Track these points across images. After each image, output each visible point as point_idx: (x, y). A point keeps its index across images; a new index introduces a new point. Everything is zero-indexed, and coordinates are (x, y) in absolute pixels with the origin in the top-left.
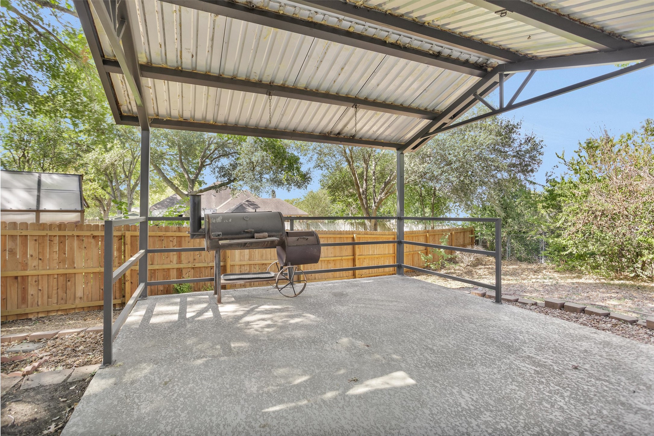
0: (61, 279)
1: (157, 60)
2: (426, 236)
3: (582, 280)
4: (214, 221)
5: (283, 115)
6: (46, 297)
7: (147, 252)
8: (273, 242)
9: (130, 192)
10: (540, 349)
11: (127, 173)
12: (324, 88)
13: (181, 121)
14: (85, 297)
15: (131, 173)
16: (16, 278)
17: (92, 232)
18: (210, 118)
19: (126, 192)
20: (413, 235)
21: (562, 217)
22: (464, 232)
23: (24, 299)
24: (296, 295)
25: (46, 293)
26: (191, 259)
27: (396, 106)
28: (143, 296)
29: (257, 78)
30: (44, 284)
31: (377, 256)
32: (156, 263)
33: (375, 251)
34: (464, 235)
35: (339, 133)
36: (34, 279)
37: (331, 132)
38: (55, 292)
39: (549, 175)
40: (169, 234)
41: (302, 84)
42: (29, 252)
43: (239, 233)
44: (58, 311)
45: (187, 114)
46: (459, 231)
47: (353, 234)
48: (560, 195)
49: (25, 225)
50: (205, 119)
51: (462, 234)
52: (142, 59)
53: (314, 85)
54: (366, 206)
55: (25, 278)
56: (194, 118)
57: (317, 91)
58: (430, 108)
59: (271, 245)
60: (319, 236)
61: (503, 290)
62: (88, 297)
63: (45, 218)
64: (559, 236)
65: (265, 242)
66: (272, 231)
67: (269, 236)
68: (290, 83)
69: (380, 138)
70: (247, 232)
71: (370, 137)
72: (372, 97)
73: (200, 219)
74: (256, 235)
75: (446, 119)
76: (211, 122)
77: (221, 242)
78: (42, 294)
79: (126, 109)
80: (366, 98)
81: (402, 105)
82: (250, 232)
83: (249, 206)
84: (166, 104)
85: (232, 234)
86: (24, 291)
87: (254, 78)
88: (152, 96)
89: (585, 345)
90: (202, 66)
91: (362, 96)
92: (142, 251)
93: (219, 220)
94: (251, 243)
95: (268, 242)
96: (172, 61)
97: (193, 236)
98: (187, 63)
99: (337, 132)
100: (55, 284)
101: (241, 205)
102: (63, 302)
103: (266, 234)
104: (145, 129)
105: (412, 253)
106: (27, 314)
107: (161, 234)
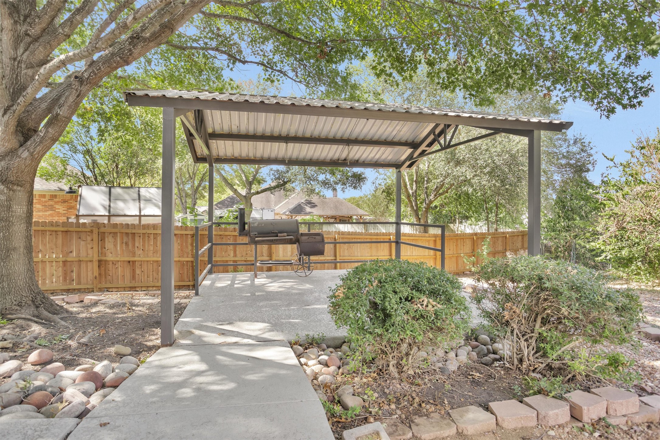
0: (155, 264)
1: (218, 129)
2: (473, 238)
4: (253, 225)
5: (300, 151)
6: (146, 277)
7: (213, 244)
8: (291, 239)
9: (194, 193)
11: (191, 174)
12: (323, 135)
13: (233, 159)
15: (194, 174)
16: (129, 262)
18: (251, 155)
19: (189, 192)
20: (457, 237)
22: (523, 236)
23: (133, 277)
24: (306, 276)
25: (146, 274)
26: (244, 254)
27: (380, 142)
28: (210, 272)
29: (278, 134)
30: (145, 267)
31: (416, 257)
32: (217, 256)
33: (414, 253)
34: (523, 238)
35: (345, 160)
36: (139, 263)
37: (338, 159)
38: (151, 273)
39: (604, 175)
40: (227, 233)
41: (308, 135)
42: (137, 244)
43: (269, 233)
44: (153, 287)
45: (236, 154)
46: (515, 234)
47: (390, 235)
49: (133, 225)
50: (248, 156)
51: (520, 238)
52: (210, 130)
53: (316, 134)
54: (415, 208)
55: (134, 262)
56: (241, 156)
57: (319, 137)
58: (410, 140)
59: (291, 242)
60: (325, 236)
63: (144, 221)
65: (286, 239)
66: (290, 232)
67: (288, 236)
68: (300, 134)
69: (379, 161)
70: (273, 233)
71: (371, 160)
72: (361, 138)
73: (245, 224)
74: (279, 235)
75: (423, 147)
76: (252, 158)
77: (256, 239)
78: (144, 274)
79: (200, 154)
80: (356, 139)
81: (385, 140)
82: (276, 233)
83: (307, 205)
84: (224, 150)
85: (264, 234)
86: (134, 271)
87: (276, 134)
88: (215, 147)
90: (243, 130)
91: (353, 137)
92: (210, 244)
93: (256, 225)
94: (277, 240)
95: (288, 239)
96: (226, 130)
97: (240, 235)
98: (235, 130)
99: (343, 159)
100: (151, 268)
101: (299, 205)
102: (156, 281)
103: (286, 234)
104: (211, 166)
105: (456, 255)
106: (135, 287)
107: (221, 233)
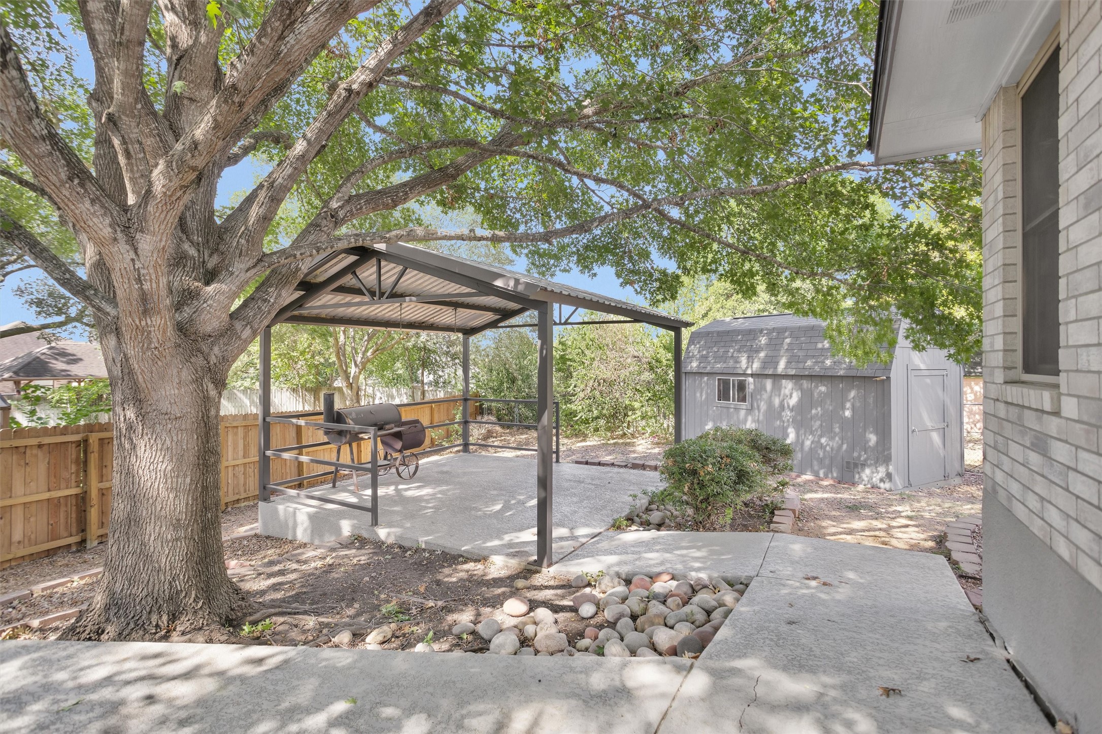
3: (588, 443)
10: (593, 479)
14: (26, 541)
17: (39, 440)
21: (573, 382)
24: (411, 478)
48: (570, 360)
61: (561, 454)
62: (29, 540)
64: (571, 402)
89: (610, 475)
93: (353, 416)
103: (393, 425)
